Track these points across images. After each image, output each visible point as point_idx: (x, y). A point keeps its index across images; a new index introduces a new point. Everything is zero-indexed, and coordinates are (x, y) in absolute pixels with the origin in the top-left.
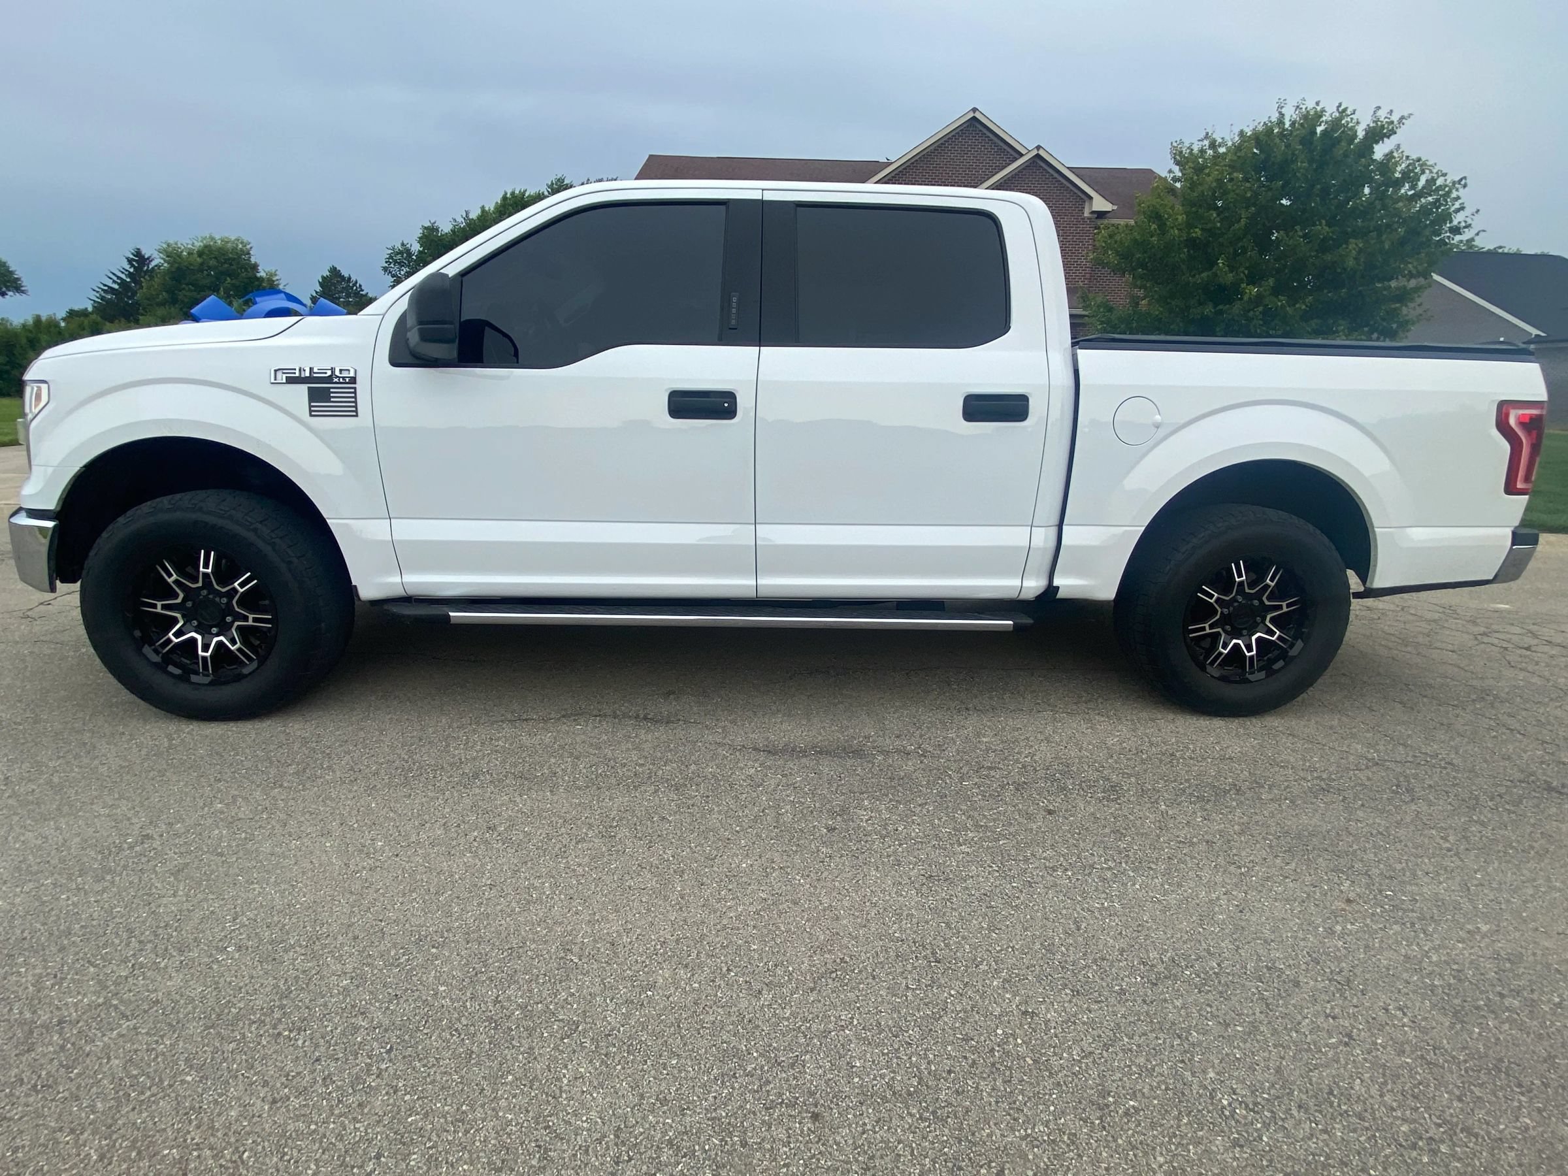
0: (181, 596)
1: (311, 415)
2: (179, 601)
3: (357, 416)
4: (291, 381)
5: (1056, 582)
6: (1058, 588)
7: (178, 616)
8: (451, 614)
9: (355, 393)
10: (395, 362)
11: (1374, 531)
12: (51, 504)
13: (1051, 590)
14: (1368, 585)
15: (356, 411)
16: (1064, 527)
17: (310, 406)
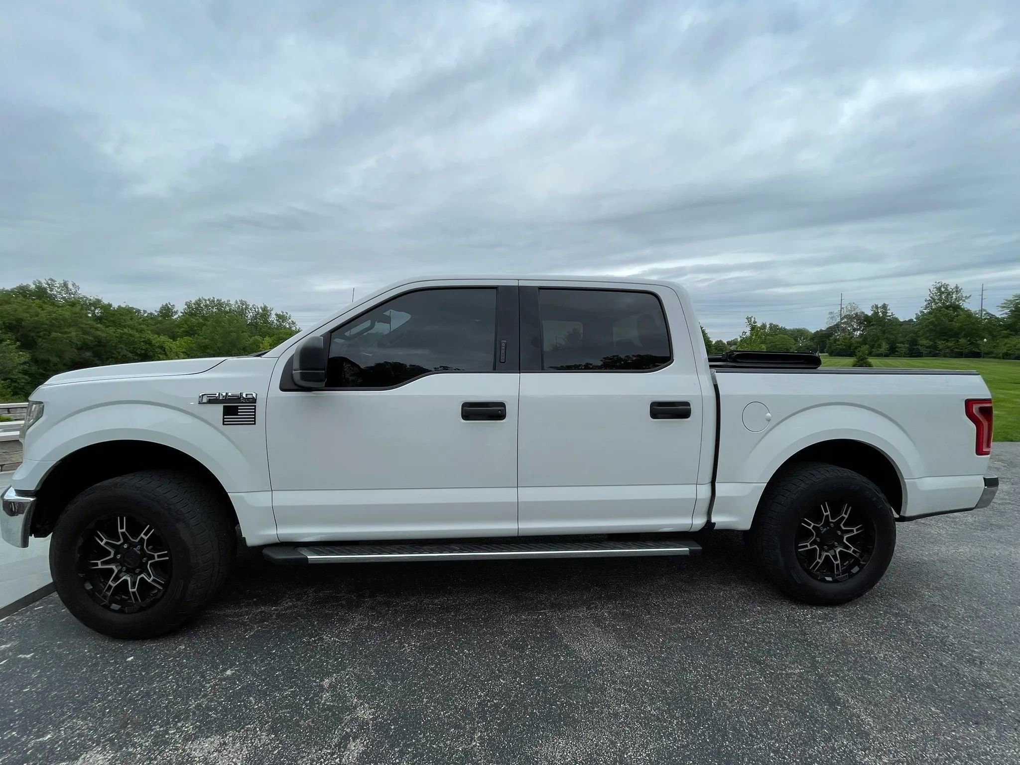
0: (113, 552)
1: (224, 424)
2: (112, 556)
3: (255, 424)
4: (210, 402)
5: (713, 520)
6: (714, 524)
7: (114, 567)
8: (308, 557)
9: (255, 409)
10: (283, 389)
11: (904, 481)
12: (32, 486)
13: (709, 525)
14: (902, 514)
15: (255, 421)
16: (717, 484)
17: (224, 418)
